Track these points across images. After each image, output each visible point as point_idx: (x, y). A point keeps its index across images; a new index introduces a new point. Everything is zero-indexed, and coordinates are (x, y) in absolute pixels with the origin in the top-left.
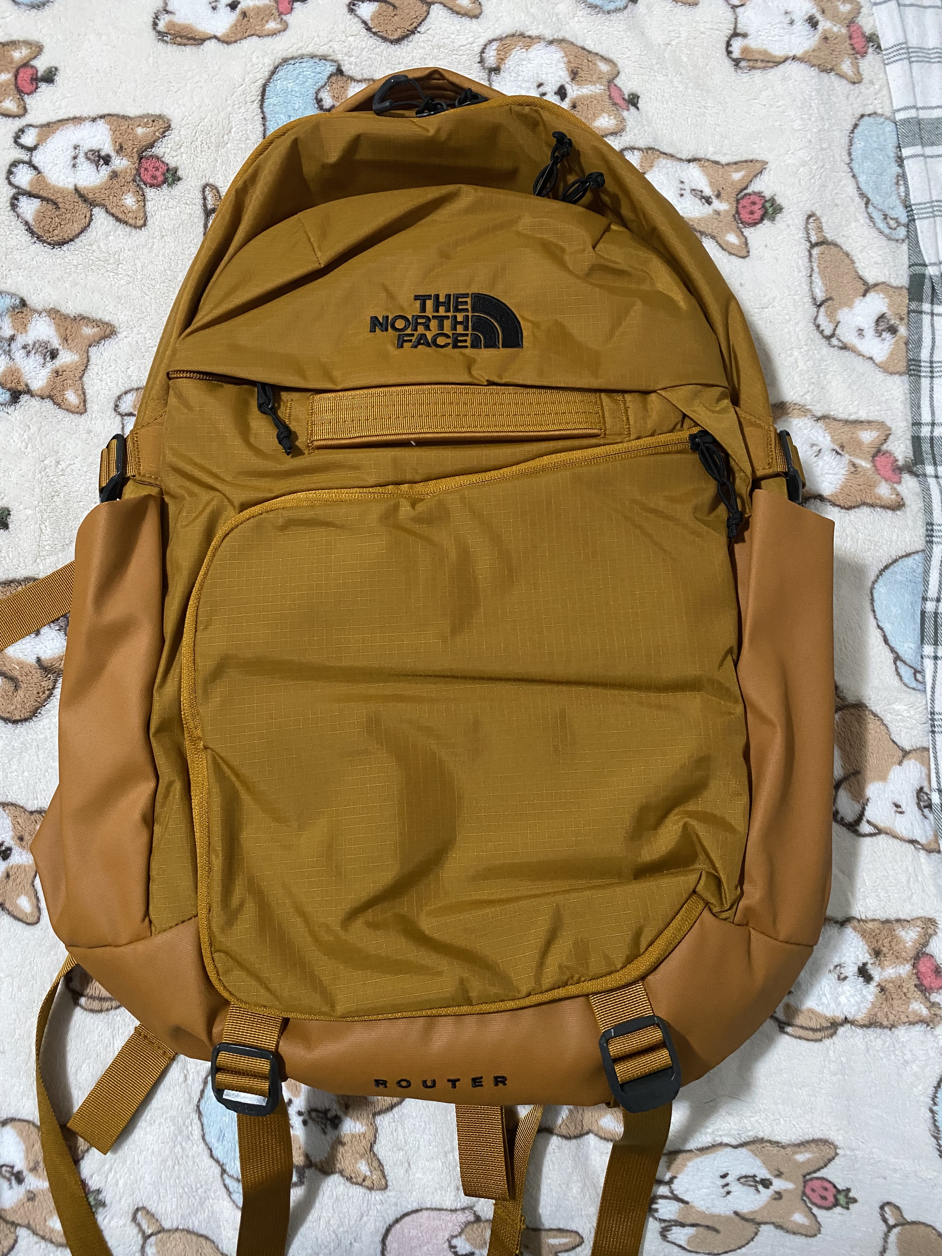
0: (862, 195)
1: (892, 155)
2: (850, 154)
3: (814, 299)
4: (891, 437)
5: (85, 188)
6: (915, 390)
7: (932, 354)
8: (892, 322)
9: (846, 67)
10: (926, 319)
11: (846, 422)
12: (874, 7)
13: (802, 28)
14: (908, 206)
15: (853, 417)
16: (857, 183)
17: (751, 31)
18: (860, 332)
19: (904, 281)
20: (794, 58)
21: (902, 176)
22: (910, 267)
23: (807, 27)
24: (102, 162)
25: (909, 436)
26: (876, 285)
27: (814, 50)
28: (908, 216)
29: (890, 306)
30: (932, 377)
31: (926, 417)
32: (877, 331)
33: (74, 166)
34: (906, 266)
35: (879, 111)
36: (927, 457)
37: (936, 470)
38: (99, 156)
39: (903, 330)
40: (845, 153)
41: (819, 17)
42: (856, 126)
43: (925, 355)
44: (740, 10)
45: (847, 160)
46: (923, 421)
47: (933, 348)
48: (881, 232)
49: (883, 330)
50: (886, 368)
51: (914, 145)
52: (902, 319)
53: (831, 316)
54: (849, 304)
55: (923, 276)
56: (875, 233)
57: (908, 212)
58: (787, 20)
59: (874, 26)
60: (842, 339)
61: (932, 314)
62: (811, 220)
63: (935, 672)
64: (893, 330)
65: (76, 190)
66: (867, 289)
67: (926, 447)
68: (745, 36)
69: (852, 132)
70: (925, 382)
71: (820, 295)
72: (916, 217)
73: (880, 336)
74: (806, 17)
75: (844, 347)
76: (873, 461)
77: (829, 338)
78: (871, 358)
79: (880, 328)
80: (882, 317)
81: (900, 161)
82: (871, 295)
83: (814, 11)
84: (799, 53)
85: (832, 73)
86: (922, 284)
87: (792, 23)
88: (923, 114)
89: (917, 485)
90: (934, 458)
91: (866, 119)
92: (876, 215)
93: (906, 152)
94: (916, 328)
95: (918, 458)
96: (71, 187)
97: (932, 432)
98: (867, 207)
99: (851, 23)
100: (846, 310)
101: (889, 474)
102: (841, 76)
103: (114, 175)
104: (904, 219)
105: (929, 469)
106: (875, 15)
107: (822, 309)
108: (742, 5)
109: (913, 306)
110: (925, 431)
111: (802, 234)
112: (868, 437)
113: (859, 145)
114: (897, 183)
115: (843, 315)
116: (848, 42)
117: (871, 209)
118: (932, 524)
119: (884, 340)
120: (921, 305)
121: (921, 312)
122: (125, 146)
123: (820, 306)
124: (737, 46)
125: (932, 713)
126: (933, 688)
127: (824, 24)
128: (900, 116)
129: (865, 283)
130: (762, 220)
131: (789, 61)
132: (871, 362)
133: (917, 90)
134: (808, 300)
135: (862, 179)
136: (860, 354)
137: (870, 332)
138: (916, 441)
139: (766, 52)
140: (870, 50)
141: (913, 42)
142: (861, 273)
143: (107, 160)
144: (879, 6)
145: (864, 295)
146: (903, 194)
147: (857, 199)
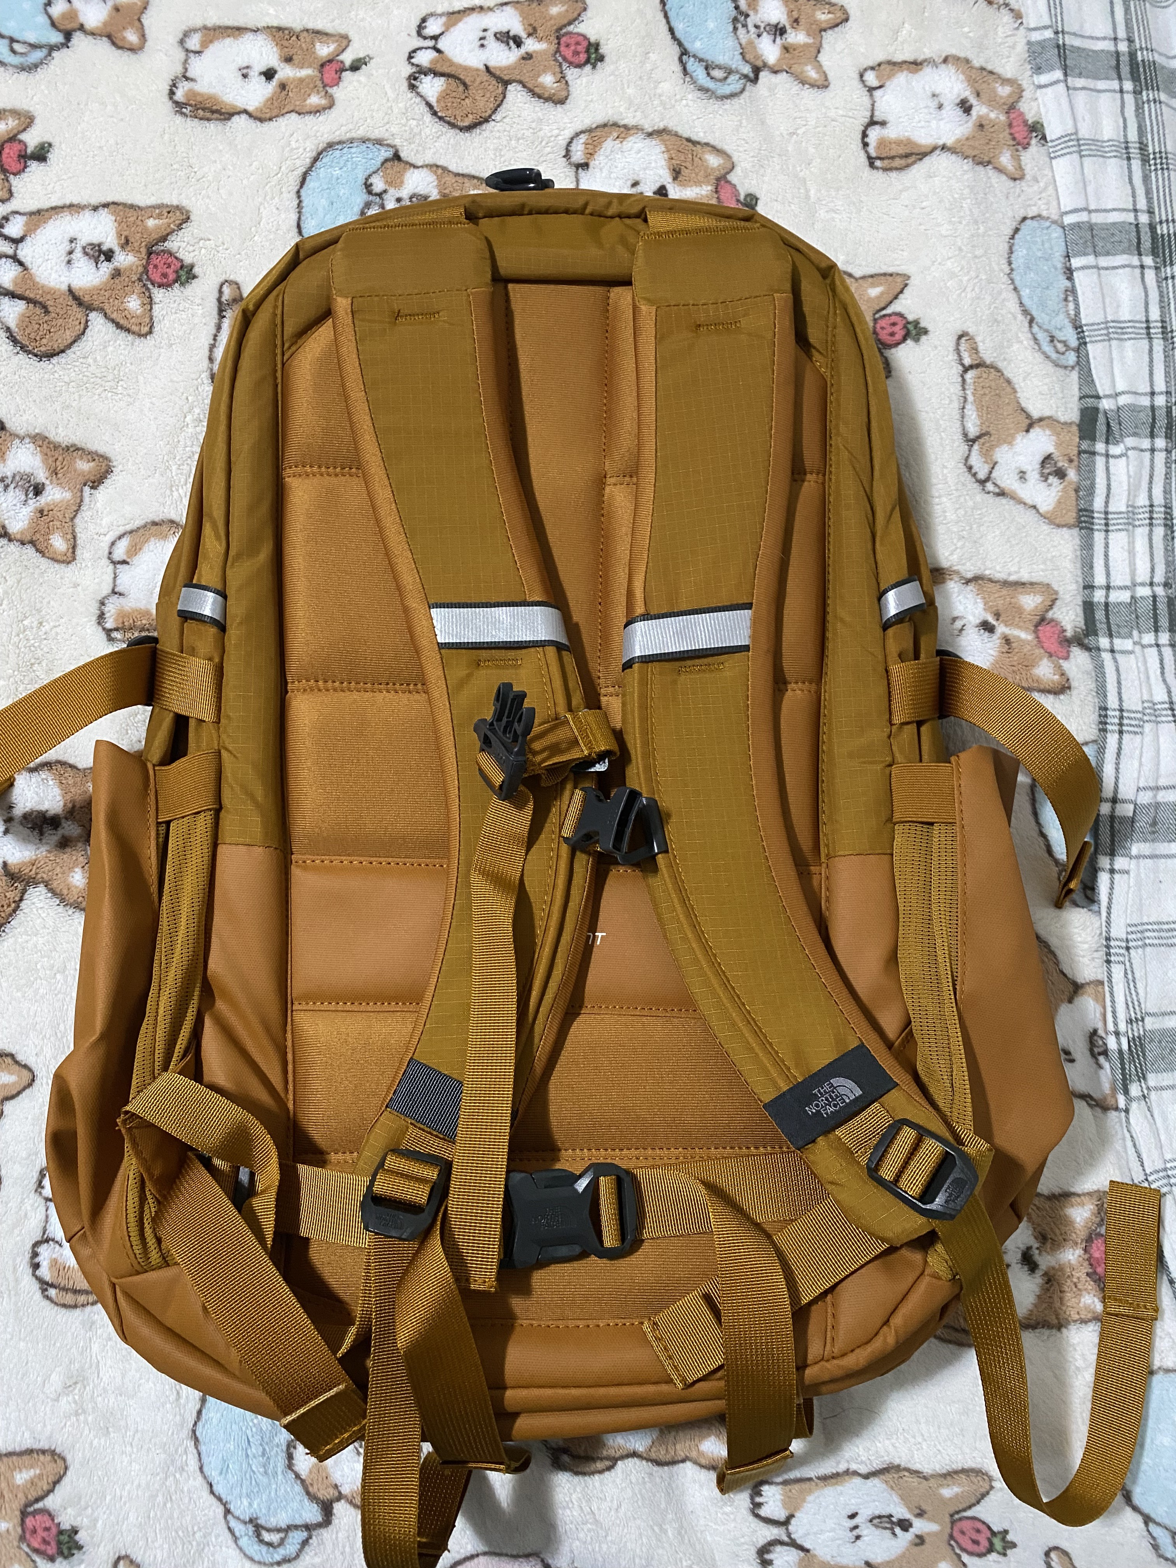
0: (1026, 312)
1: (1060, 265)
2: (1010, 263)
3: (965, 435)
4: (1058, 603)
5: (80, 289)
6: (1087, 546)
7: (1107, 503)
8: (1060, 464)
9: (1005, 159)
10: (1100, 461)
11: (1006, 584)
12: (1039, 91)
13: (952, 113)
14: (1078, 327)
15: (1013, 578)
16: (1020, 298)
17: (891, 118)
18: (1022, 475)
19: (1073, 415)
20: (944, 148)
21: (1071, 292)
22: (1081, 398)
23: (959, 112)
24: (102, 258)
25: (1079, 600)
26: (1041, 420)
27: (967, 139)
28: (1078, 339)
29: (1058, 445)
30: (1107, 531)
31: (1100, 579)
32: (1042, 475)
33: (69, 262)
34: (1076, 398)
36: (1102, 627)
37: (1111, 643)
38: (100, 251)
39: (1072, 475)
41: (973, 100)
42: (1017, 230)
43: (1098, 504)
44: (877, 94)
46: (1096, 584)
47: (1108, 496)
48: (1048, 357)
49: (1049, 474)
50: (1052, 520)
51: (1085, 254)
52: (1071, 461)
53: (987, 454)
54: (1009, 441)
55: (1096, 410)
56: (1039, 357)
57: (1078, 333)
58: (934, 104)
59: (1039, 113)
60: (999, 483)
61: (1107, 456)
62: (963, 340)
63: (1112, 888)
64: (1061, 474)
65: (70, 290)
66: (1031, 424)
67: (1100, 615)
68: (883, 124)
69: (1013, 237)
70: (1099, 537)
71: (973, 431)
72: (1088, 340)
73: (1046, 480)
74: (958, 101)
75: (1002, 494)
76: (1036, 631)
77: (983, 482)
78: (1034, 507)
79: (1046, 471)
80: (1048, 458)
81: (1069, 273)
82: (1036, 432)
83: (968, 94)
84: (949, 142)
85: (990, 167)
86: (1095, 420)
87: (940, 107)
88: (1096, 218)
89: (1089, 660)
90: (1109, 629)
91: (1028, 222)
92: (1041, 336)
94: (1088, 473)
95: (1090, 628)
96: (64, 287)
97: (1107, 596)
98: (1031, 326)
99: (1011, 108)
100: (1005, 448)
101: (1053, 647)
102: (1000, 170)
103: (117, 273)
105: (1104, 642)
106: (1040, 100)
107: (976, 447)
108: (881, 87)
109: (1085, 445)
110: (1099, 596)
112: (1030, 602)
113: (1020, 253)
114: (1066, 300)
115: (1002, 454)
116: (1008, 131)
117: (1035, 329)
118: (1106, 709)
119: (1050, 485)
120: (1094, 445)
121: (1094, 453)
122: (131, 240)
123: (974, 441)
124: (874, 134)
125: (1108, 939)
126: (1109, 908)
127: (979, 110)
128: (1068, 220)
129: (1028, 416)
130: (904, 339)
131: (938, 152)
132: (1034, 511)
133: (1090, 189)
134: (959, 437)
135: (1025, 293)
136: (1021, 502)
137: (1034, 476)
138: (1088, 607)
139: (909, 142)
140: (1034, 141)
141: (1085, 132)
142: (1023, 405)
143: (109, 256)
144: (1044, 90)
145: (1027, 431)
146: (1072, 313)
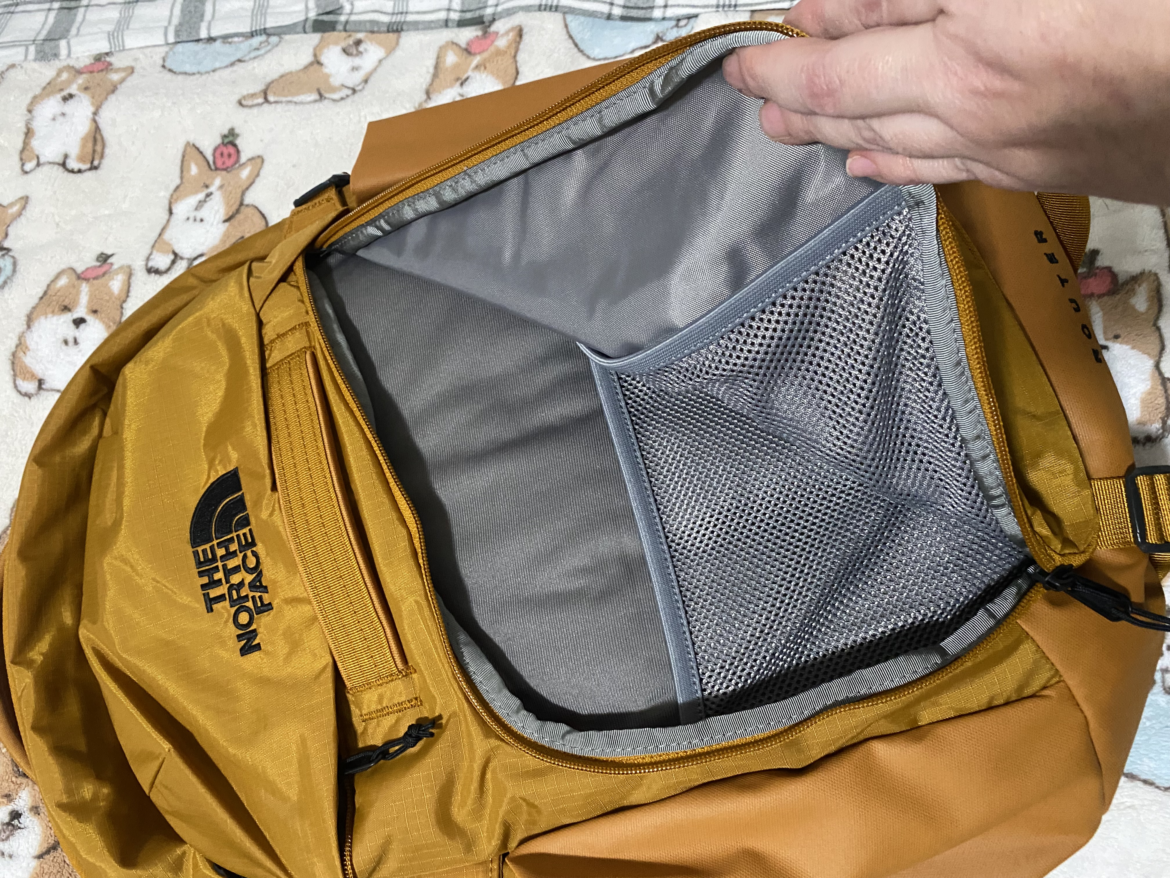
0: (232, 64)
1: (204, 46)
2: (194, 74)
3: (316, 101)
5: (41, 846)
6: (416, 26)
7: (385, 13)
8: (351, 42)
9: (115, 77)
10: (353, 18)
11: (435, 75)
12: (72, 56)
13: (70, 107)
15: (432, 70)
16: (220, 68)
17: (62, 151)
18: (355, 69)
19: (316, 37)
20: (95, 114)
21: (226, 38)
22: (305, 32)
23: (71, 102)
24: (15, 822)
25: (456, 30)
26: (315, 55)
27: (93, 98)
29: (336, 43)
30: (407, 13)
31: (442, 15)
32: (357, 55)
34: (305, 35)
35: (163, 55)
36: (477, 14)
37: (491, 6)
38: (9, 824)
39: (360, 36)
40: (192, 77)
41: (65, 93)
42: (170, 70)
43: (385, 19)
44: (42, 160)
45: (197, 76)
46: (445, 18)
48: (269, 51)
49: (357, 50)
50: (392, 49)
51: (199, 28)
52: (350, 36)
53: (334, 90)
54: (327, 76)
55: (316, 21)
56: (269, 55)
58: (61, 119)
59: (88, 57)
60: (357, 83)
61: (351, 13)
62: (244, 102)
63: (678, 6)
64: (358, 43)
65: (40, 857)
66: (317, 62)
67: (469, 15)
68: (66, 156)
69: (175, 73)
70: (410, 18)
71: (315, 96)
72: (262, 27)
73: (361, 53)
74: (62, 102)
75: (366, 81)
76: (474, 54)
77: (354, 92)
80: (344, 50)
81: (211, 40)
82: (323, 59)
83: (59, 96)
84: (92, 109)
85: (119, 86)
86: (323, 22)
87: (63, 114)
88: (175, 21)
89: (502, 20)
90: (480, 8)
91: (166, 64)
93: (203, 34)
94: (360, 26)
95: (478, 21)
97: (455, 11)
98: (244, 61)
99: (79, 72)
101: (488, 41)
102: (123, 80)
103: (35, 810)
104: (263, 38)
105: (489, 11)
106: (79, 55)
108: (38, 158)
109: (340, 27)
110: (455, 16)
111: (255, 110)
112: (451, 58)
113: (187, 68)
114: (230, 43)
115: (335, 81)
116: (95, 74)
117: (247, 58)
118: (540, 6)
119: (366, 50)
120: (341, 22)
121: (347, 22)
122: (6, 792)
123: (322, 97)
124: (73, 164)
125: (718, 6)
126: (694, 6)
127: (73, 89)
128: (171, 39)
129: (311, 64)
132: (384, 61)
133: (151, 25)
134: (317, 105)
135: (217, 65)
136: (375, 69)
137: (357, 61)
138: (462, 24)
139: (84, 140)
140: (108, 59)
141: (110, 28)
143: (16, 815)
144: (72, 52)
145: (322, 65)
147: (235, 68)
